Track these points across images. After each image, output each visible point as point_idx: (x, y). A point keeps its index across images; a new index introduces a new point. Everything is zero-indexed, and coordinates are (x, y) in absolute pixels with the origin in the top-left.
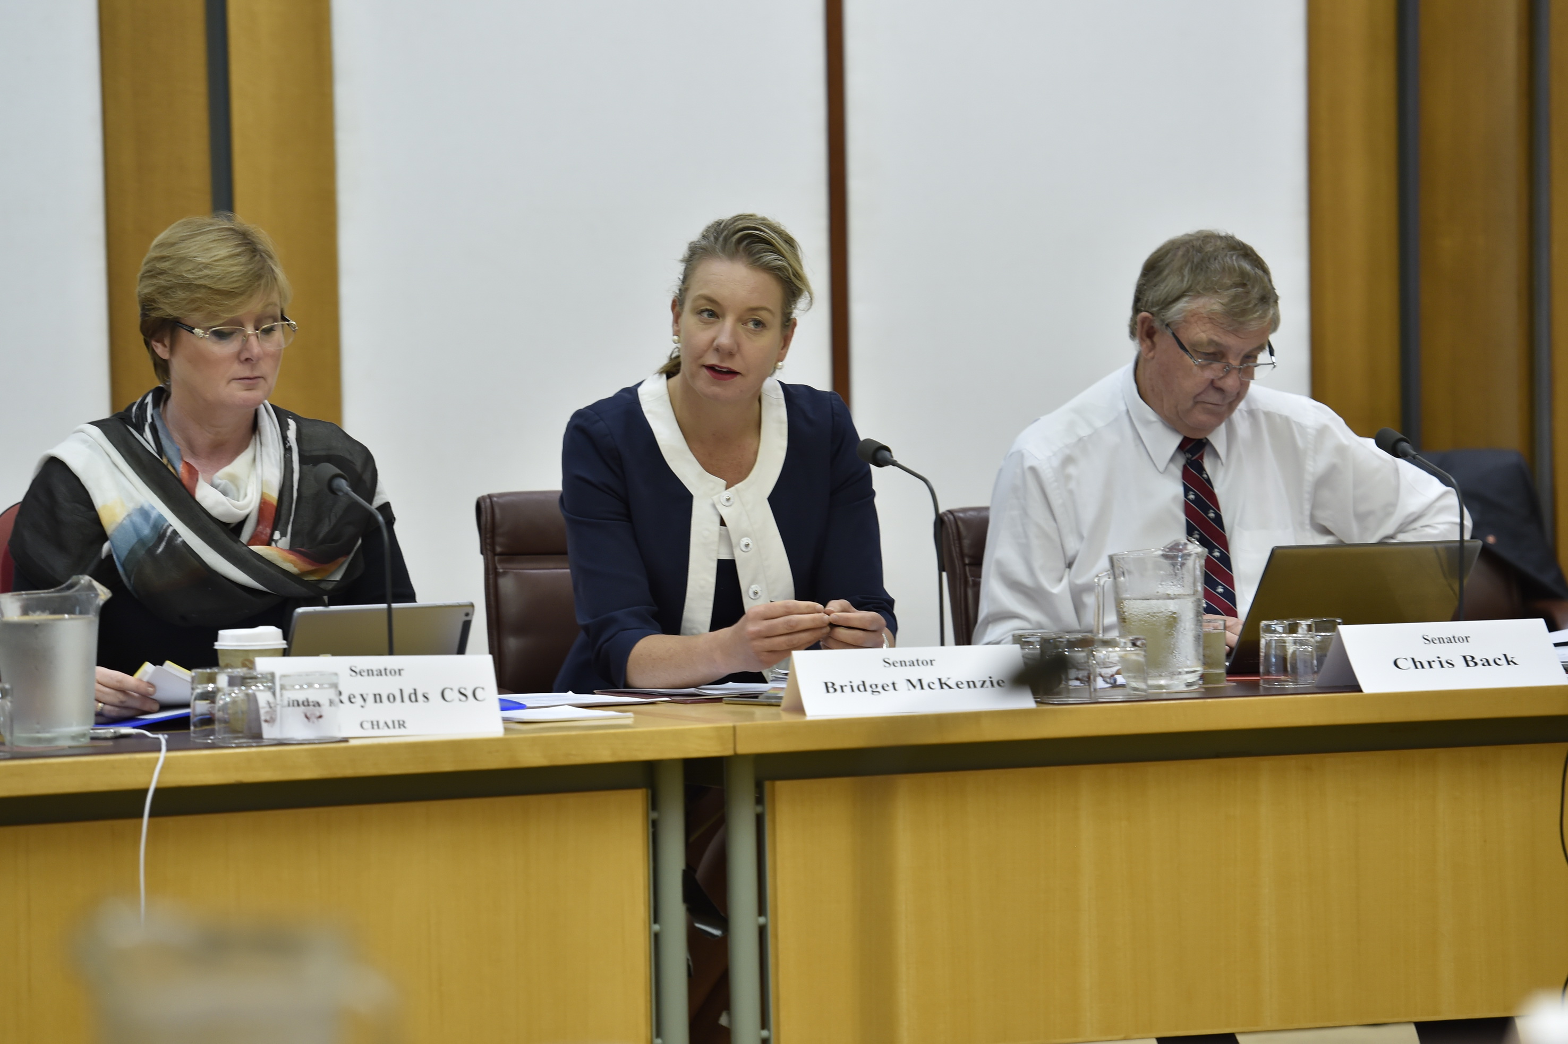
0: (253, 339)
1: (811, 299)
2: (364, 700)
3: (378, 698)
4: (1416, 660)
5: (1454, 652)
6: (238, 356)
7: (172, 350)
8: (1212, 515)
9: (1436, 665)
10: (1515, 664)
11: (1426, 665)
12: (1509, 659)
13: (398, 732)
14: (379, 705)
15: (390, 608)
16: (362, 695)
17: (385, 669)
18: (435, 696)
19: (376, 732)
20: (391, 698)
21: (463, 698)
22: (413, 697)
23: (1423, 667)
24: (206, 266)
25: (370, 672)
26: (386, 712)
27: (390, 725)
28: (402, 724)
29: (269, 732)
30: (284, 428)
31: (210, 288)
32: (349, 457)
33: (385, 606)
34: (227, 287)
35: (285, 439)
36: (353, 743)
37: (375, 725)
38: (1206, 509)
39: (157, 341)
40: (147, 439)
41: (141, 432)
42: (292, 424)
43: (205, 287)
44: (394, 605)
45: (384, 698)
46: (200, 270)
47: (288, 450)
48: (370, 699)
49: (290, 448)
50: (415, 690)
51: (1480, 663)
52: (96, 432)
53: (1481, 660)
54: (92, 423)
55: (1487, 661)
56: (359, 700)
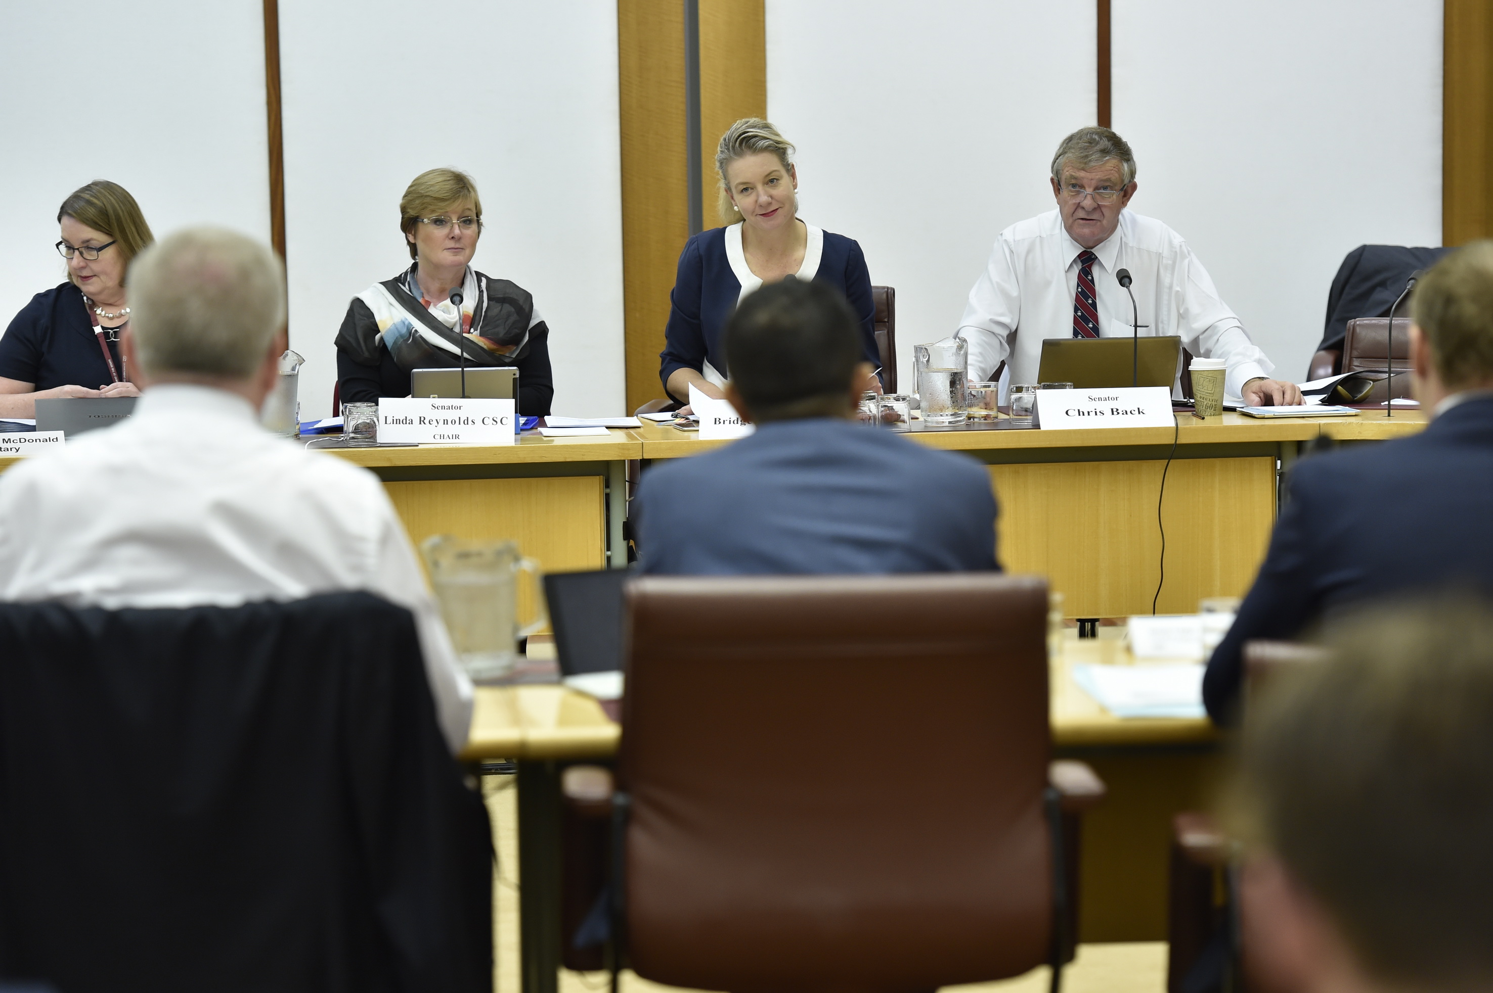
0: (456, 227)
1: (793, 147)
2: (438, 423)
3: (446, 422)
4: (1080, 411)
5: (1106, 407)
6: (447, 236)
7: (415, 237)
8: (1090, 301)
9: (1092, 414)
10: (1143, 413)
11: (1086, 413)
12: (1140, 411)
13: (454, 441)
14: (446, 425)
15: (463, 370)
16: (437, 420)
17: (452, 406)
18: (478, 422)
19: (442, 441)
20: (453, 422)
21: (495, 423)
22: (466, 422)
23: (1083, 415)
24: (432, 186)
25: (443, 407)
26: (450, 430)
27: (451, 437)
28: (457, 437)
29: (381, 438)
30: (479, 281)
31: (432, 197)
32: (515, 297)
33: (460, 369)
34: (440, 196)
35: (479, 286)
36: (421, 447)
37: (442, 437)
38: (1087, 298)
39: (410, 233)
40: (406, 289)
41: (405, 286)
42: (484, 280)
43: (429, 196)
44: (465, 369)
45: (449, 422)
46: (428, 188)
47: (481, 292)
48: (441, 422)
49: (482, 291)
50: (468, 418)
51: (1121, 413)
52: (382, 288)
53: (1122, 411)
54: (381, 283)
55: (1126, 412)
56: (435, 423)
